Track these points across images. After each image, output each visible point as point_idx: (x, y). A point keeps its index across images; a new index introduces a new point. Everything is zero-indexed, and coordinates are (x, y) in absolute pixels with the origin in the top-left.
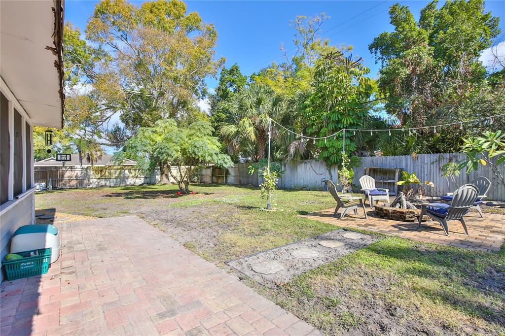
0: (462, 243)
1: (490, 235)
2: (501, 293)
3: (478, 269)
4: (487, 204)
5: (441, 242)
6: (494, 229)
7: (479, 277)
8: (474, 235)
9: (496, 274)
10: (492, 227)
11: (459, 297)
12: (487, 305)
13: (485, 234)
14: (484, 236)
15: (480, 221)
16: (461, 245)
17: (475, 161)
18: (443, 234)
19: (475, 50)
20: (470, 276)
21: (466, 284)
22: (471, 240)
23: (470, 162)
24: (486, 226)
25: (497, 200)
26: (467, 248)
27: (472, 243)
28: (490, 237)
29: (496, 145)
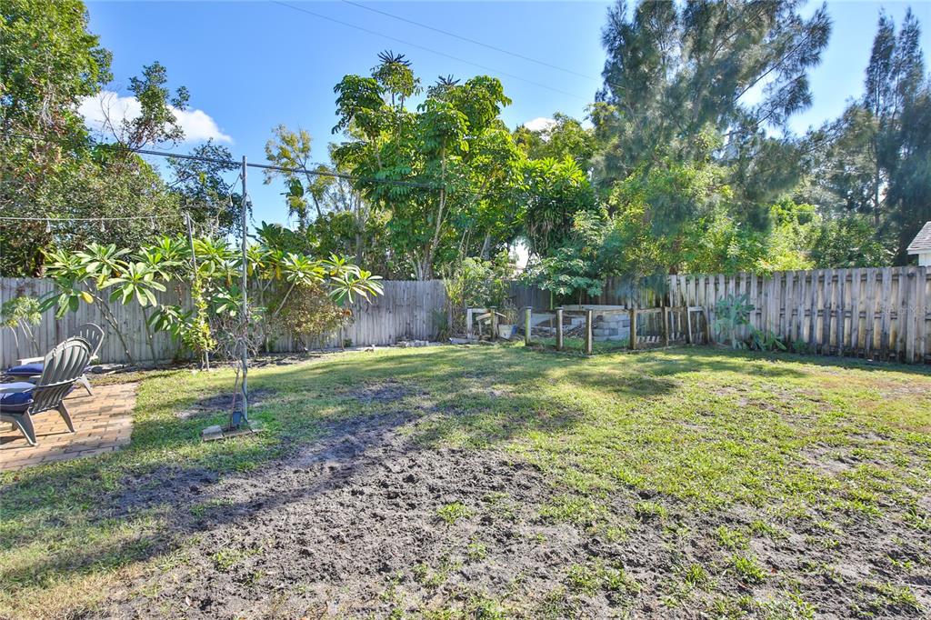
0: (66, 450)
1: (112, 421)
2: (150, 507)
3: (107, 486)
4: (94, 371)
5: (25, 462)
6: (115, 410)
7: (113, 498)
8: (84, 429)
9: (135, 481)
10: (110, 408)
11: (88, 549)
12: (136, 536)
13: (102, 424)
14: (101, 426)
15: (89, 402)
16: (65, 455)
17: (72, 294)
18: (22, 444)
19: (73, 89)
20: (98, 503)
21: (93, 521)
22: (81, 440)
23: (64, 296)
24: (101, 408)
25: (108, 362)
26: (79, 455)
27: (84, 444)
28: (112, 425)
29: (108, 269)
